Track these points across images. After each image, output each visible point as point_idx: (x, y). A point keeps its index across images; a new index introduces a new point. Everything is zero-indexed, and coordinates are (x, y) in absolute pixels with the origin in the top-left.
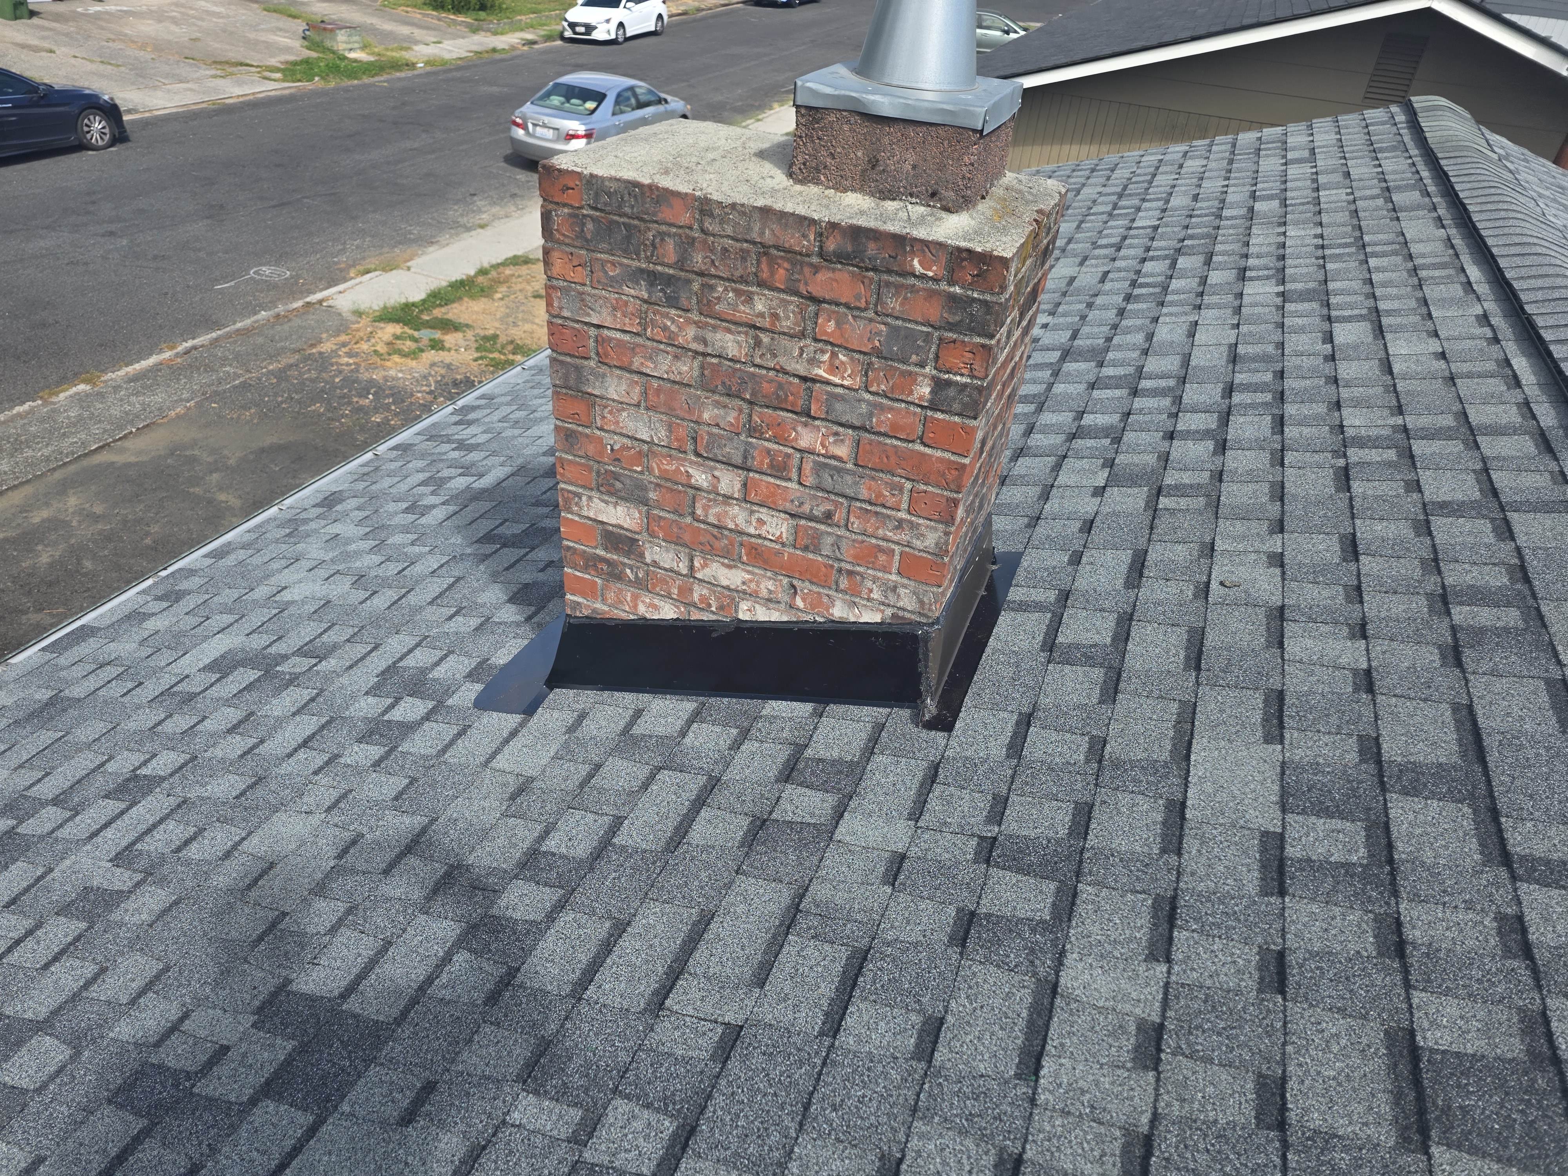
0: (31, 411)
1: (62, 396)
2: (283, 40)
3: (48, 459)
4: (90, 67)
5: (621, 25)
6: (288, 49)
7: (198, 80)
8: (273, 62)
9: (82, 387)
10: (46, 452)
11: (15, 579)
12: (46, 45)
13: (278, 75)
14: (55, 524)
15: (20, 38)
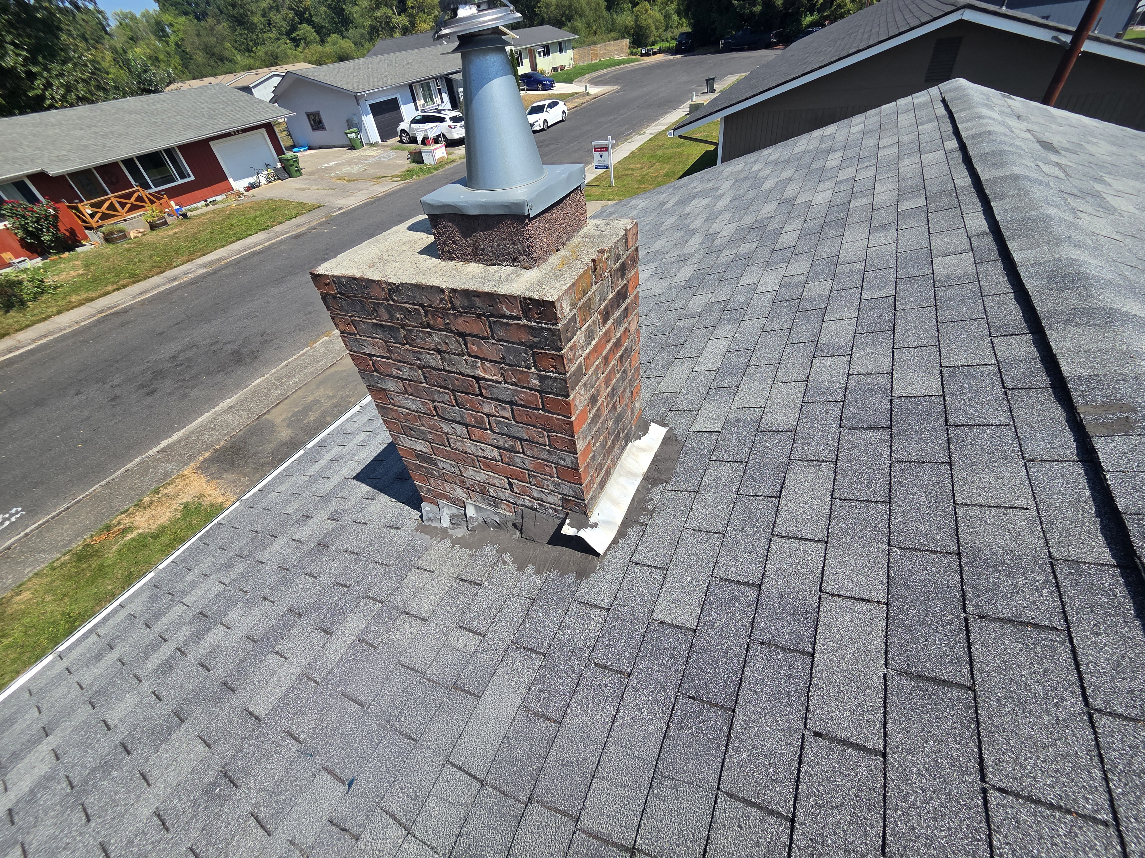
0: (307, 351)
1: (318, 343)
2: (401, 162)
3: (312, 373)
4: (325, 192)
5: (545, 121)
6: (402, 166)
7: (367, 189)
8: (397, 173)
9: (325, 338)
10: (312, 370)
11: (301, 428)
12: (307, 186)
13: (399, 179)
14: (316, 402)
15: (297, 186)
